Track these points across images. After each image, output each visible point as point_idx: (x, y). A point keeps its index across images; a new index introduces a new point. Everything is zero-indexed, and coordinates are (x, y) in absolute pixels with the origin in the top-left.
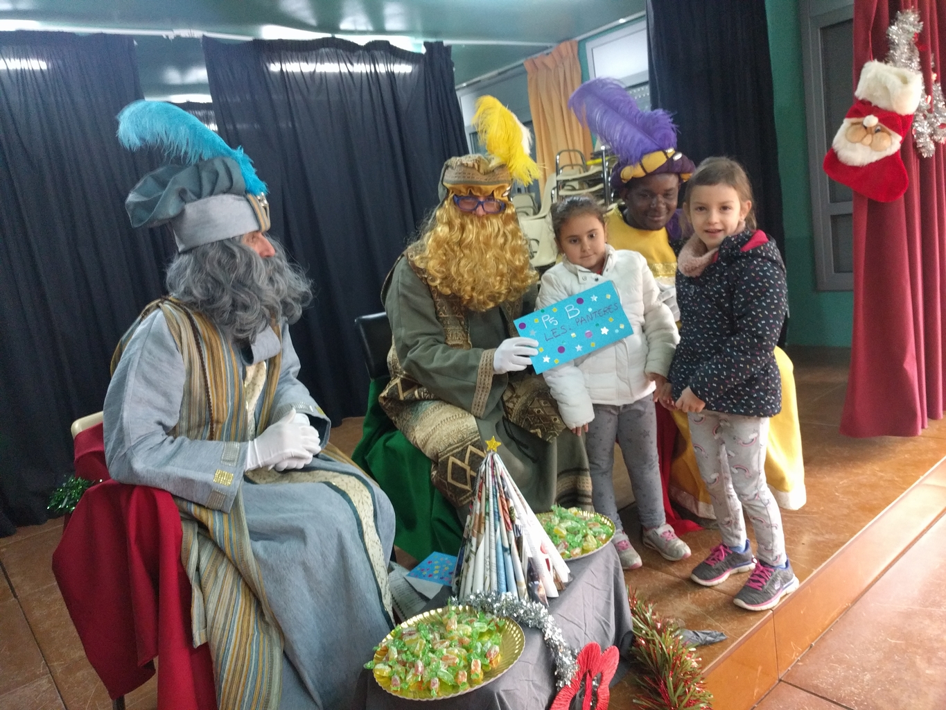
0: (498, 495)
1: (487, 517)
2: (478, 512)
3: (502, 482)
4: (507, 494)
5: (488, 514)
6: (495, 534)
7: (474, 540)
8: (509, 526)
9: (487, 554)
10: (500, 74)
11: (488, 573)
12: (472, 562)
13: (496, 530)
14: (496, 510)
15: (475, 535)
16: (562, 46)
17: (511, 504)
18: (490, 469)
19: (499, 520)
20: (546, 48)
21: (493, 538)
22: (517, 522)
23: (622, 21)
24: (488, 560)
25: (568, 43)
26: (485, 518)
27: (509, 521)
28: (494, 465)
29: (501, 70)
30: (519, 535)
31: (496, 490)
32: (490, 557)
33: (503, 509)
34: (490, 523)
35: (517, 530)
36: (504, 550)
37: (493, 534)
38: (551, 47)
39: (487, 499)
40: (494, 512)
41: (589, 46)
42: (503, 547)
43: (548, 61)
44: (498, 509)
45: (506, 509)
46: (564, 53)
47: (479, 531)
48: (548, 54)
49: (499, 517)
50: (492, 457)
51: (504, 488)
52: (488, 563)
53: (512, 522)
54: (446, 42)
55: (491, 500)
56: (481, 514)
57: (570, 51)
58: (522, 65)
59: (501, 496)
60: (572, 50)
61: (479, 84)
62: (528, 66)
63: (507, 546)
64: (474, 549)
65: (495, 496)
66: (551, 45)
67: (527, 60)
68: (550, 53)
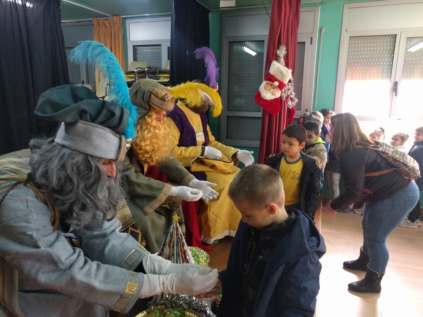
0: (179, 244)
3: (181, 237)
4: (183, 243)
5: (173, 255)
8: (184, 260)
10: (77, 22)
14: (178, 252)
16: (115, 18)
17: (185, 249)
18: (175, 231)
19: (179, 257)
20: (107, 16)
22: (188, 257)
23: (147, 15)
25: (118, 17)
26: (172, 257)
28: (177, 229)
29: (78, 20)
31: (178, 242)
33: (181, 251)
34: (174, 259)
35: (188, 261)
38: (109, 17)
39: (173, 247)
41: (128, 21)
43: (107, 23)
45: (183, 251)
46: (115, 21)
48: (106, 19)
50: (176, 224)
51: (182, 240)
53: (185, 257)
55: (175, 247)
56: (170, 255)
57: (118, 21)
58: (92, 21)
59: (180, 245)
60: (120, 22)
61: (64, 23)
62: (95, 22)
65: (177, 245)
66: (109, 15)
67: (94, 19)
68: (108, 19)
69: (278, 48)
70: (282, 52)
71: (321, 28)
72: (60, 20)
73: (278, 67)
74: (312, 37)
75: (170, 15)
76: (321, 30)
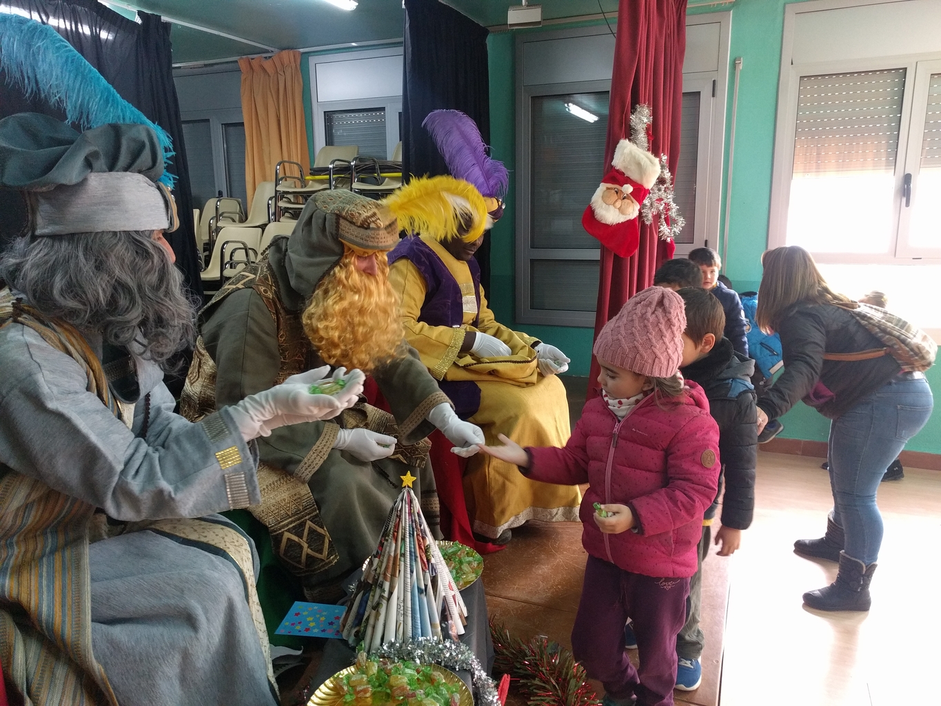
0: (415, 533)
1: (403, 559)
2: (392, 554)
3: (419, 519)
4: (423, 532)
5: (403, 555)
6: (411, 576)
7: (387, 586)
8: (425, 566)
9: (402, 599)
10: (206, 65)
11: (402, 618)
12: (383, 611)
13: (412, 572)
14: (413, 550)
15: (389, 579)
16: (285, 53)
17: (428, 543)
18: (407, 506)
19: (416, 560)
20: (267, 51)
21: (409, 580)
22: (433, 561)
23: (354, 44)
24: (402, 604)
25: (291, 51)
26: (400, 559)
27: (425, 560)
28: (411, 502)
29: (207, 62)
30: (434, 574)
31: (413, 529)
32: (404, 601)
33: (420, 548)
34: (405, 566)
35: (434, 569)
36: (420, 591)
37: (409, 576)
38: (272, 52)
39: (403, 539)
40: (410, 551)
41: (312, 60)
42: (419, 589)
43: (268, 65)
44: (414, 548)
45: (423, 547)
46: (286, 61)
47: (393, 575)
48: (266, 58)
49: (416, 557)
50: (409, 492)
51: (420, 526)
52: (402, 608)
53: (428, 561)
54: (165, 19)
55: (408, 540)
56: (395, 557)
57: (292, 60)
58: (236, 62)
59: (418, 535)
60: (295, 61)
61: (179, 70)
62: (243, 65)
63: (423, 587)
64: (386, 595)
65: (412, 535)
66: (272, 49)
67: (242, 58)
68: (270, 57)
69: (633, 110)
70: (642, 118)
71: (735, 60)
72: (170, 63)
73: (631, 153)
74: (714, 81)
75: (401, 43)
76: (734, 65)
